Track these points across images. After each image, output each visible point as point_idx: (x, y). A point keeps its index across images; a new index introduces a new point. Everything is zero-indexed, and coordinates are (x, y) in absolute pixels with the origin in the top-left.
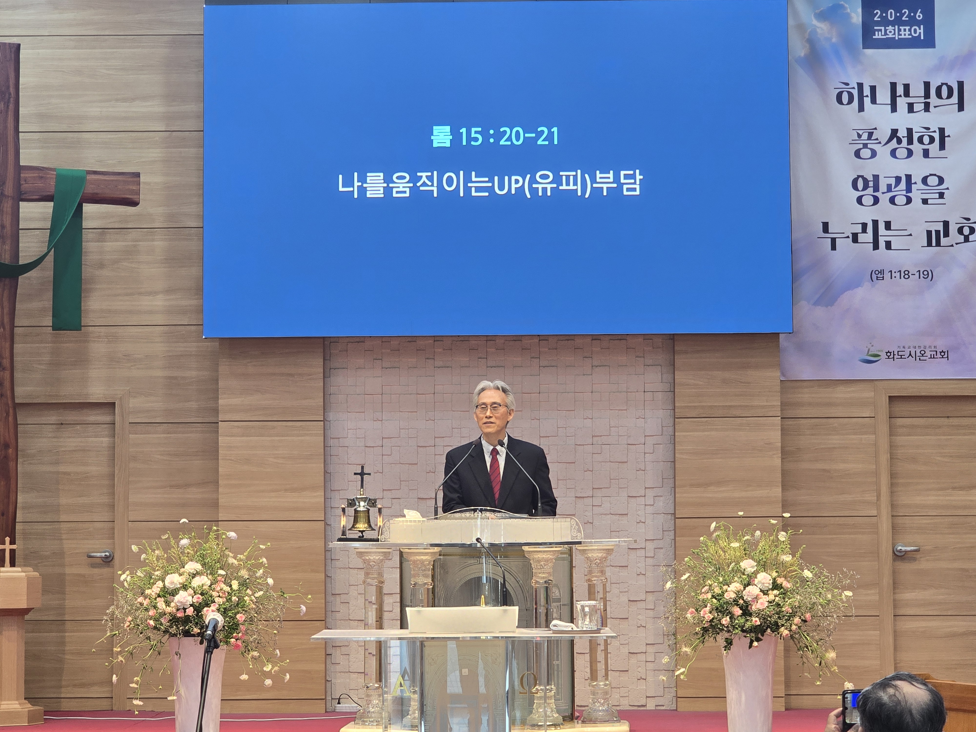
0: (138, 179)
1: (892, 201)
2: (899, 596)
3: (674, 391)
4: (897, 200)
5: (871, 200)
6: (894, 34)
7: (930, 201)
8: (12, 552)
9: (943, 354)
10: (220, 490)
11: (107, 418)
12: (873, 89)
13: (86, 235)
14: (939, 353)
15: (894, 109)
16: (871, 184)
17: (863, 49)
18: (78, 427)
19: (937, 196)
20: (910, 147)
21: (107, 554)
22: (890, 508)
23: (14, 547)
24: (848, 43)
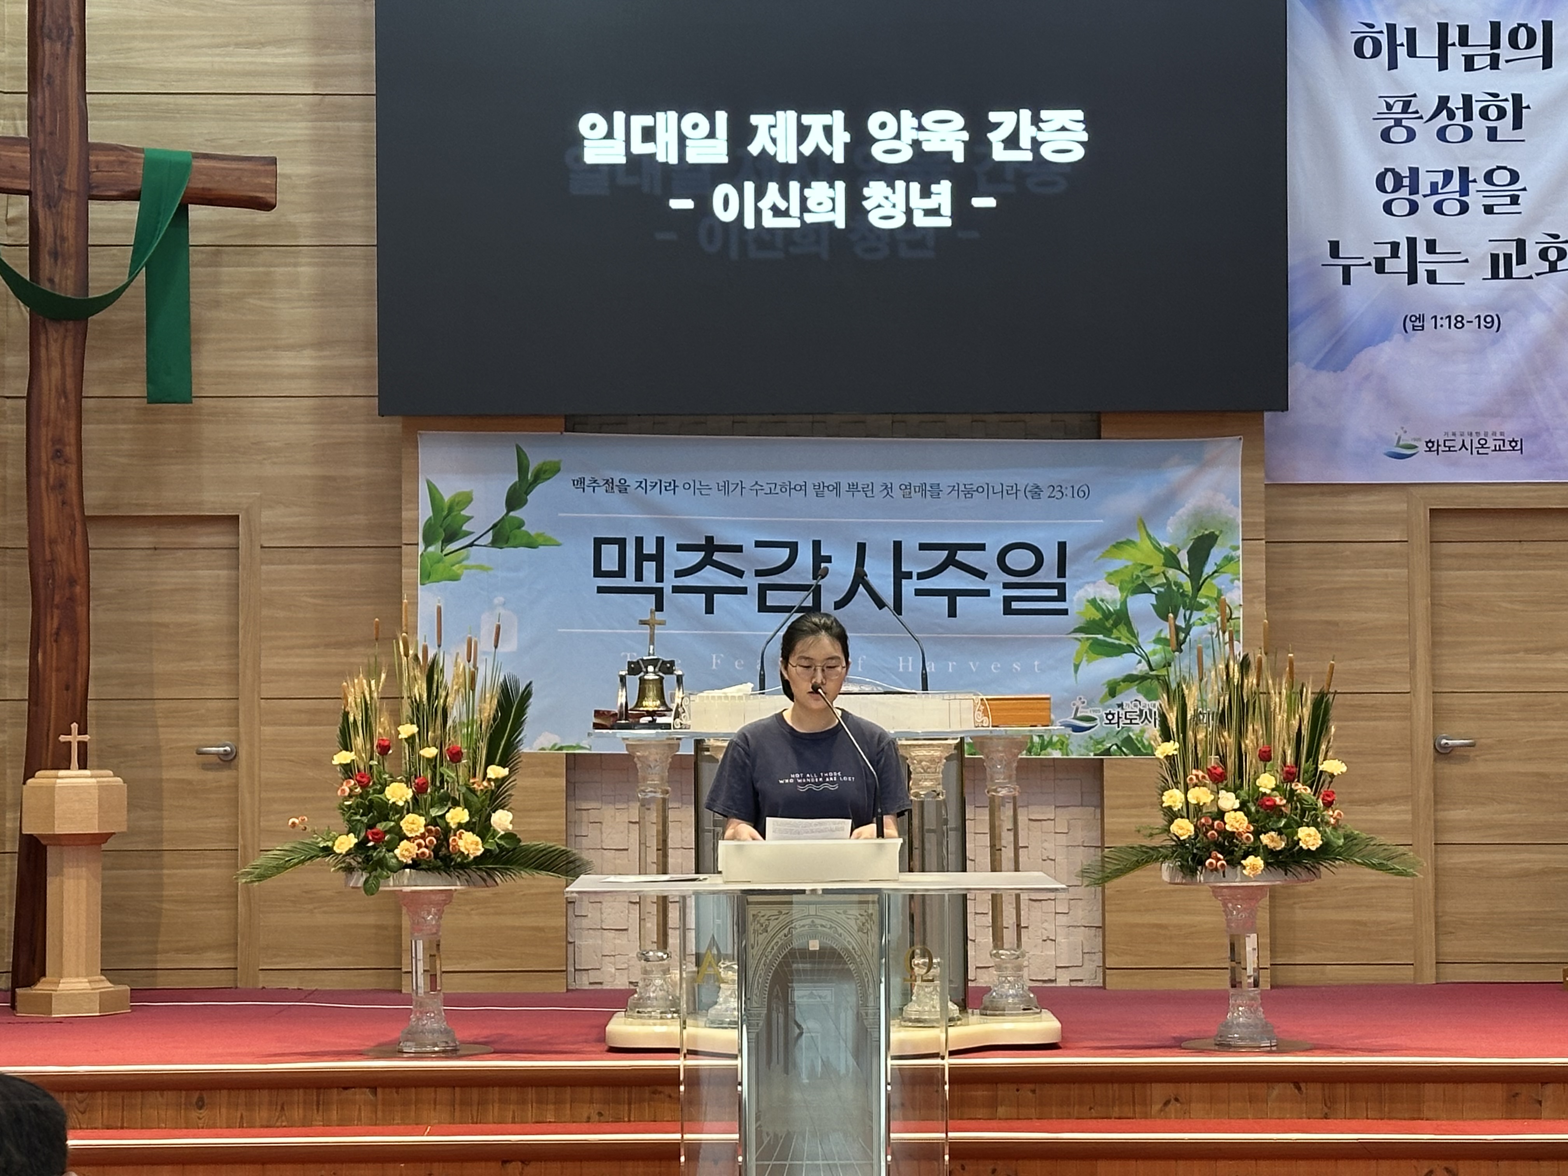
0: (273, 167)
1: (1438, 208)
2: (1441, 815)
4: (1446, 208)
5: (1406, 207)
7: (1496, 209)
8: (82, 745)
9: (1513, 444)
11: (227, 540)
12: (1411, 34)
13: (195, 256)
14: (1507, 443)
15: (1443, 65)
16: (1406, 182)
18: (180, 554)
19: (1508, 200)
20: (1467, 124)
21: (228, 748)
22: (1430, 681)
23: (85, 738)
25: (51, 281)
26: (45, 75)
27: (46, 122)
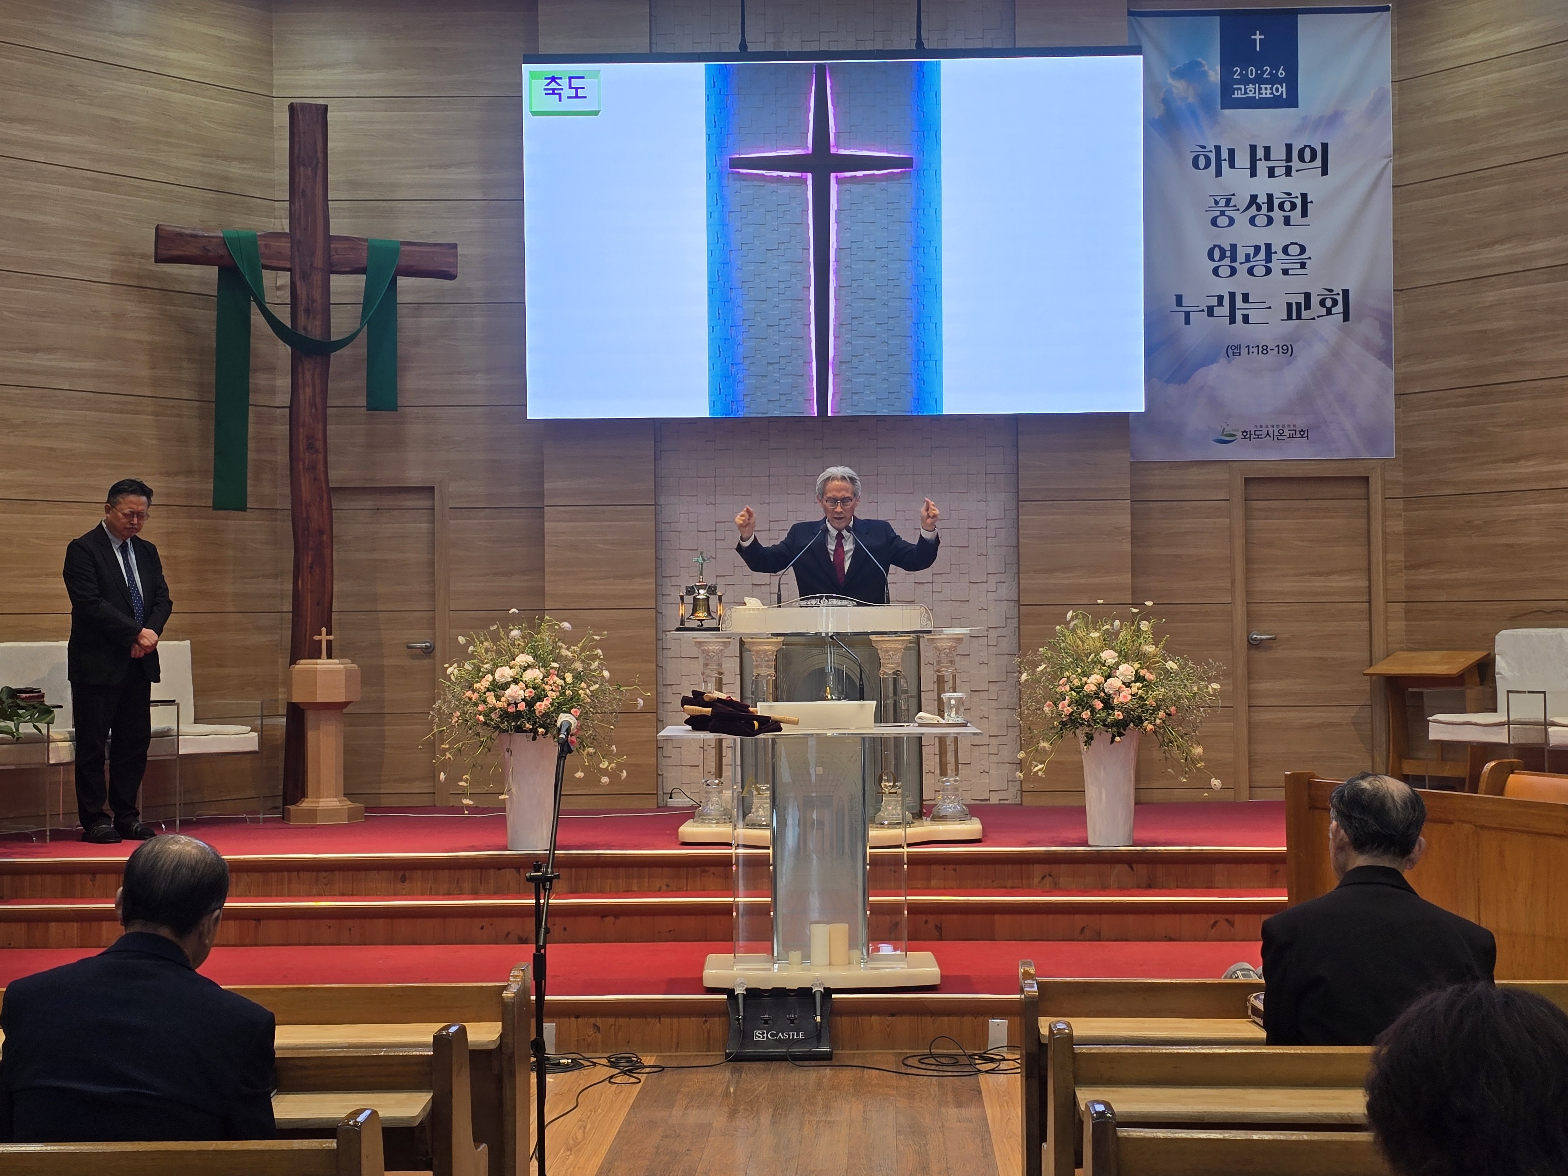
0: (455, 250)
1: (1250, 271)
2: (1252, 686)
3: (1017, 473)
4: (1255, 271)
5: (1228, 271)
6: (1255, 93)
7: (1290, 272)
8: (329, 642)
9: (1302, 433)
10: (546, 577)
11: (427, 503)
12: (1231, 152)
13: (401, 311)
14: (1298, 433)
15: (1253, 174)
16: (1228, 254)
17: (1221, 109)
18: (395, 512)
19: (1298, 266)
20: (1269, 214)
21: (428, 644)
22: (1245, 594)
23: (331, 637)
24: (1205, 103)
25: (305, 329)
26: (301, 191)
27: (302, 223)
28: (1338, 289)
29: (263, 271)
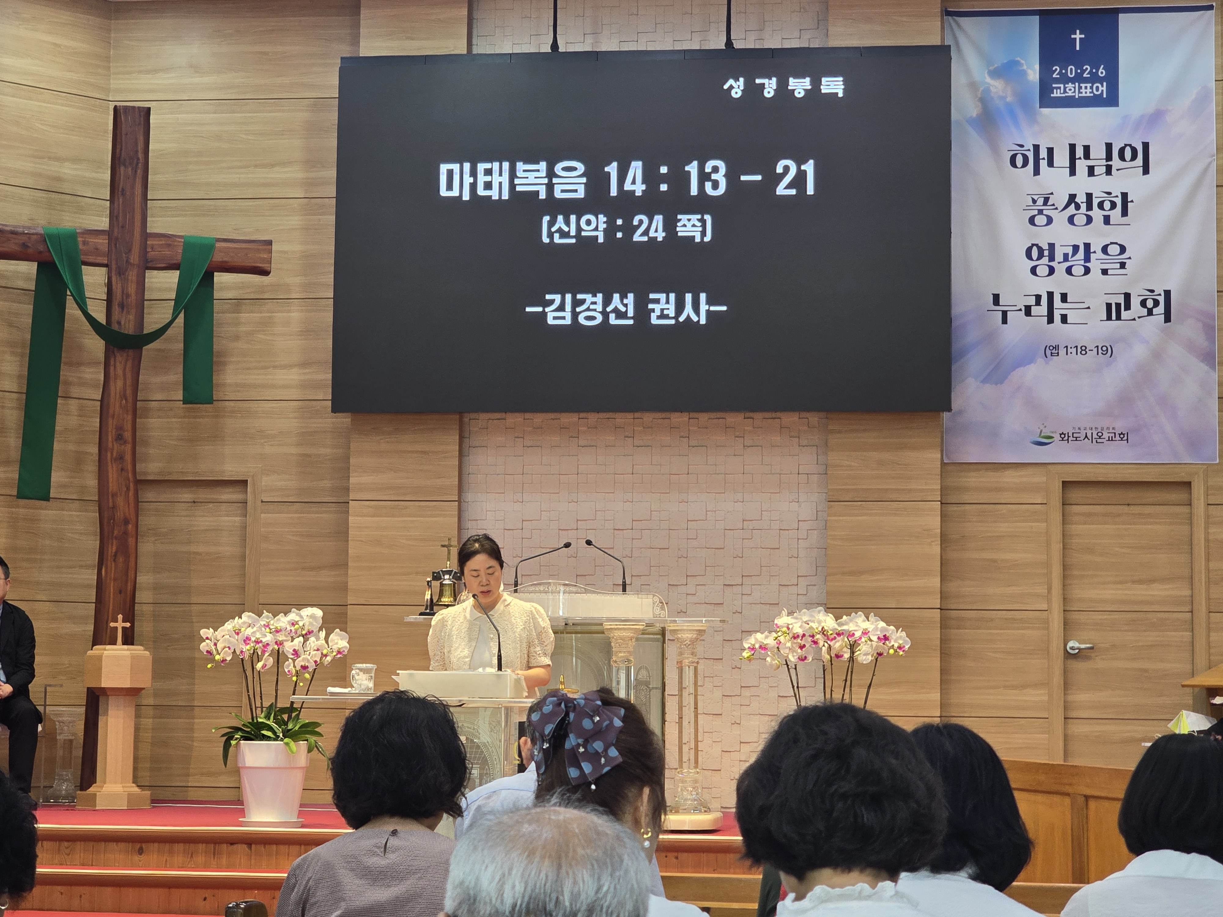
0: (270, 247)
1: (1069, 271)
2: (1070, 698)
3: (827, 473)
4: (1074, 271)
5: (1046, 271)
6: (1075, 92)
7: (1110, 272)
9: (1122, 436)
10: (350, 573)
11: (239, 497)
12: (1050, 151)
13: (217, 306)
14: (1117, 436)
15: (1073, 172)
16: (1046, 253)
17: (1040, 107)
18: (211, 505)
19: (1118, 266)
20: (1089, 213)
22: (1062, 603)
24: (1024, 102)
25: (119, 323)
26: (120, 190)
27: (120, 219)
28: (1159, 290)
29: (83, 267)
